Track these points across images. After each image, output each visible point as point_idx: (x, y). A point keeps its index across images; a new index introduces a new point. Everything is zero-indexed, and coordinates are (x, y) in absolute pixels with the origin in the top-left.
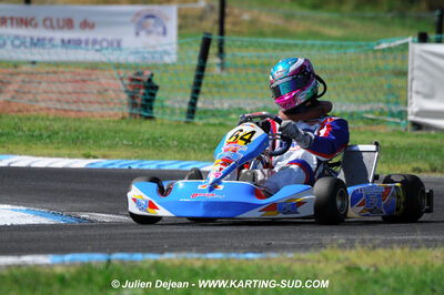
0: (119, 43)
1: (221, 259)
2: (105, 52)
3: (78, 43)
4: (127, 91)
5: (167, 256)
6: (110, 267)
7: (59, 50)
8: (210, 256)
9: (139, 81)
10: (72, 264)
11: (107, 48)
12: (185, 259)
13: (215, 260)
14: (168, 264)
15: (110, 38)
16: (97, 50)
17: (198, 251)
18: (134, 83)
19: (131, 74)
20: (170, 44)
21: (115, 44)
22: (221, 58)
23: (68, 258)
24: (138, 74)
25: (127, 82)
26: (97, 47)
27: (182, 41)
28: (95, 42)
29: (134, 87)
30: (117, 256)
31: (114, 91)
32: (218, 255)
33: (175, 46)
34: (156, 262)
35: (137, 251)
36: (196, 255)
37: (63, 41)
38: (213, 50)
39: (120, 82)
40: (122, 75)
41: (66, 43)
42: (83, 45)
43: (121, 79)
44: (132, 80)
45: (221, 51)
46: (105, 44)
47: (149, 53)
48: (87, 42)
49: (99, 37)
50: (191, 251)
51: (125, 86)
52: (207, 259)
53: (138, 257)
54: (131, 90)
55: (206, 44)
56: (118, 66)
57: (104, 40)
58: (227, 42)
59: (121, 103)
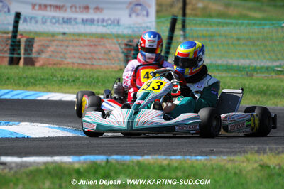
0: (118, 21)
1: (180, 160)
2: (109, 27)
3: (92, 21)
4: (123, 52)
5: (146, 157)
6: (109, 164)
7: (80, 25)
8: (173, 158)
9: (131, 45)
10: (85, 162)
11: (110, 25)
12: (157, 159)
13: (176, 160)
14: (146, 162)
15: (113, 18)
16: (104, 26)
17: (165, 155)
18: (128, 47)
19: (125, 41)
20: (151, 22)
21: (116, 22)
22: (184, 31)
23: (83, 158)
24: (130, 41)
25: (123, 46)
26: (105, 24)
27: (159, 20)
28: (103, 21)
29: (127, 50)
31: (115, 52)
32: (178, 157)
33: (154, 23)
34: (138, 162)
36: (164, 157)
37: (83, 20)
38: (178, 26)
39: (118, 46)
40: (120, 42)
41: (84, 22)
42: (95, 23)
43: (119, 44)
44: (126, 45)
45: (184, 27)
46: (109, 22)
48: (98, 21)
49: (106, 18)
50: (160, 154)
51: (122, 49)
52: (171, 160)
53: (127, 158)
54: (125, 51)
55: (174, 22)
56: (118, 36)
57: (109, 19)
58: (187, 21)
59: (119, 60)
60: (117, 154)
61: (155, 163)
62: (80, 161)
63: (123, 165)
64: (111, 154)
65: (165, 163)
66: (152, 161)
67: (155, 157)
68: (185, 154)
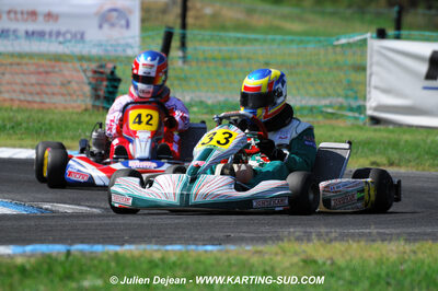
0: (82, 35)
1: (180, 250)
2: (68, 44)
3: (41, 35)
4: (90, 84)
5: (127, 247)
6: (71, 258)
7: (23, 41)
8: (169, 248)
9: (102, 73)
10: (32, 255)
11: (70, 41)
12: (145, 250)
13: (175, 252)
14: (128, 255)
15: (74, 29)
16: (60, 43)
17: (157, 243)
18: (97, 76)
19: (94, 66)
20: (133, 37)
21: (79, 36)
22: (184, 51)
23: (29, 248)
24: (101, 66)
25: (90, 74)
26: (61, 39)
27: (145, 34)
28: (58, 34)
29: (97, 79)
30: (77, 248)
31: (77, 83)
32: (177, 247)
33: (138, 39)
34: (116, 254)
35: (99, 243)
36: (155, 247)
37: (27, 33)
38: (175, 43)
39: (83, 74)
40: (85, 67)
41: (29, 35)
42: (47, 36)
43: (85, 71)
44: (95, 72)
45: (183, 45)
46: (69, 36)
47: (111, 45)
48: (50, 34)
49: (63, 29)
50: (150, 242)
51: (88, 78)
52: (167, 251)
53: (98, 248)
54: (94, 82)
55: (168, 37)
56: (81, 58)
57: (67, 32)
58: (189, 36)
59: (84, 95)
60: (82, 242)
61: (141, 256)
62: (25, 252)
63: (93, 259)
64: (73, 242)
65: (157, 256)
66: (136, 253)
67: (142, 247)
68: (186, 241)
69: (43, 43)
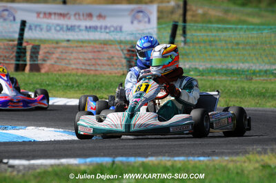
0: (121, 28)
1: (183, 161)
2: (112, 33)
3: (95, 28)
4: (125, 58)
5: (150, 159)
6: (115, 166)
7: (84, 32)
8: (176, 159)
9: (133, 51)
10: (91, 164)
11: (113, 31)
12: (161, 160)
13: (180, 161)
14: (150, 163)
16: (107, 33)
17: (169, 156)
18: (130, 53)
19: (128, 47)
20: (152, 29)
21: (118, 29)
22: (185, 37)
23: (88, 160)
24: (133, 47)
25: (125, 52)
26: (108, 31)
27: (160, 26)
28: (106, 27)
29: (130, 55)
30: (119, 159)
31: (118, 58)
32: (182, 158)
33: (155, 30)
34: (143, 163)
35: (132, 156)
36: (168, 158)
37: (86, 27)
38: (179, 32)
39: (121, 52)
40: (123, 47)
41: (88, 29)
42: (99, 30)
43: (122, 50)
44: (129, 51)
45: (184, 32)
46: (112, 29)
48: (101, 28)
49: (109, 25)
51: (125, 54)
52: (175, 161)
53: (132, 159)
54: (128, 57)
55: (175, 28)
56: (120, 42)
57: (113, 26)
58: (188, 27)
59: (122, 65)
60: (122, 156)
61: (159, 164)
62: (86, 162)
63: (128, 166)
64: (117, 156)
65: (169, 164)
66: (156, 162)
67: (160, 158)
68: (188, 155)
69: (96, 33)
